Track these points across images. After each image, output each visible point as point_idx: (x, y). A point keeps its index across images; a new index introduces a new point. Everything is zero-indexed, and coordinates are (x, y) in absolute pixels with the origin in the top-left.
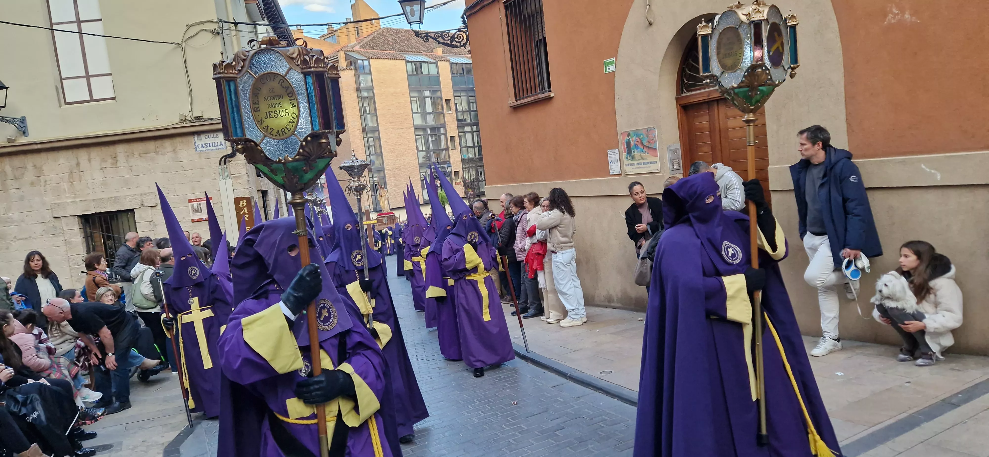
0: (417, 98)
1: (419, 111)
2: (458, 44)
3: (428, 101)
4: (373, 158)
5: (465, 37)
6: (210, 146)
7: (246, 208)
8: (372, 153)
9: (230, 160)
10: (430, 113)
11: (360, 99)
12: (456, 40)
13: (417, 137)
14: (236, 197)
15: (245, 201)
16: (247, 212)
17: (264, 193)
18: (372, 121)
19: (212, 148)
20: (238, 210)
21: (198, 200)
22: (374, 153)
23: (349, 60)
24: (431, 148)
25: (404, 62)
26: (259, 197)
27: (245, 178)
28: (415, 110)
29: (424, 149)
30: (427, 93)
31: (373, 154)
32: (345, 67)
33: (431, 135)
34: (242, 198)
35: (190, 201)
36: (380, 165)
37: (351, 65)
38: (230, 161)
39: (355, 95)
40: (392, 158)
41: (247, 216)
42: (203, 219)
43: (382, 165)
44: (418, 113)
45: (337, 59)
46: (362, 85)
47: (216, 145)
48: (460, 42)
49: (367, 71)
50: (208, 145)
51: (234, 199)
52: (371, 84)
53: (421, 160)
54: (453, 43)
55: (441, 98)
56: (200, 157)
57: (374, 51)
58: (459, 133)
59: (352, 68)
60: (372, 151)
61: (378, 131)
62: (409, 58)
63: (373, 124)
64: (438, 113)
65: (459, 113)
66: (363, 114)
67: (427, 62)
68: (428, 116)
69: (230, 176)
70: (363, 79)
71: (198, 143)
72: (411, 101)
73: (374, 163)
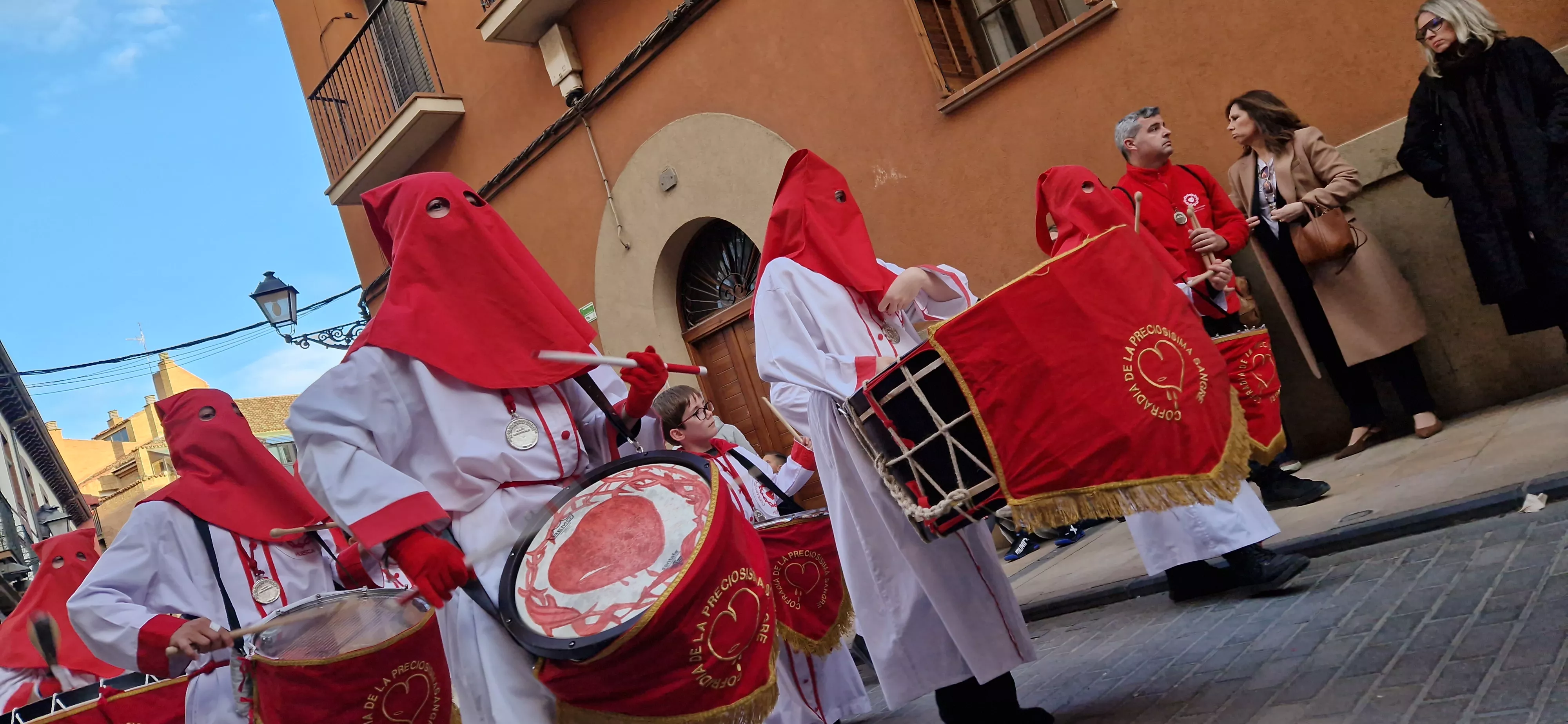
32: (151, 475)
45: (134, 465)
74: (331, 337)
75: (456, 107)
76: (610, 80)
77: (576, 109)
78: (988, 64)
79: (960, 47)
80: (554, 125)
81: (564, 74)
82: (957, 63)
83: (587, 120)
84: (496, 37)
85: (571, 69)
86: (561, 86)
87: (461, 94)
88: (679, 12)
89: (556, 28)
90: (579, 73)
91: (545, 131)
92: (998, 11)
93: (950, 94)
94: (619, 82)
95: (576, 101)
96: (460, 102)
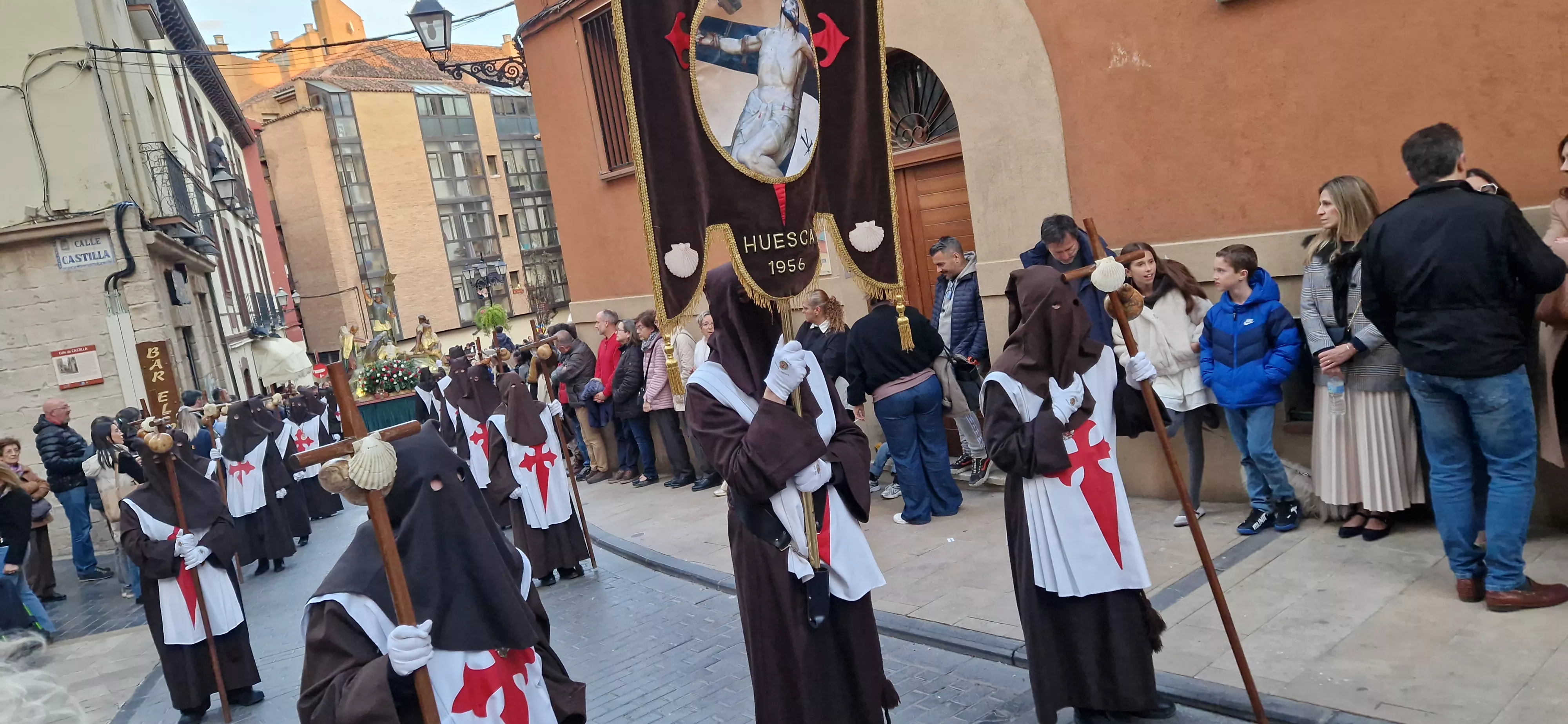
0: (439, 155)
1: (443, 176)
2: (511, 83)
3: (458, 159)
4: (368, 256)
5: (521, 71)
6: (86, 259)
7: (158, 361)
8: (365, 249)
9: (124, 280)
10: (462, 179)
11: (339, 159)
12: (507, 75)
13: (443, 218)
14: (139, 342)
15: (157, 349)
16: (161, 367)
17: (187, 332)
18: (362, 194)
19: (89, 262)
20: (145, 364)
21: (69, 352)
22: (369, 248)
23: (314, 96)
24: (469, 236)
25: (412, 96)
26: (179, 340)
27: (154, 311)
28: (436, 175)
29: (456, 238)
30: (455, 146)
31: (368, 251)
32: (308, 107)
33: (467, 215)
34: (151, 344)
35: (55, 354)
36: (382, 267)
37: (318, 102)
38: (125, 283)
39: (328, 154)
40: (402, 256)
41: (162, 373)
42: (80, 383)
43: (384, 267)
44: (441, 179)
45: (293, 93)
46: (341, 135)
47: (97, 255)
48: (514, 79)
49: (348, 111)
50: (82, 257)
51: (137, 346)
52: (355, 134)
53: (453, 257)
54: (502, 81)
55: (479, 153)
56: (68, 279)
57: (357, 78)
58: (513, 209)
59: (321, 107)
60: (367, 245)
61: (375, 211)
62: (420, 88)
63: (365, 200)
64: (477, 179)
65: (512, 178)
66: (344, 183)
67: (452, 95)
68: (459, 184)
69: (126, 307)
70: (342, 125)
71: (62, 254)
72: (428, 159)
73: (370, 266)
74: (483, 70)
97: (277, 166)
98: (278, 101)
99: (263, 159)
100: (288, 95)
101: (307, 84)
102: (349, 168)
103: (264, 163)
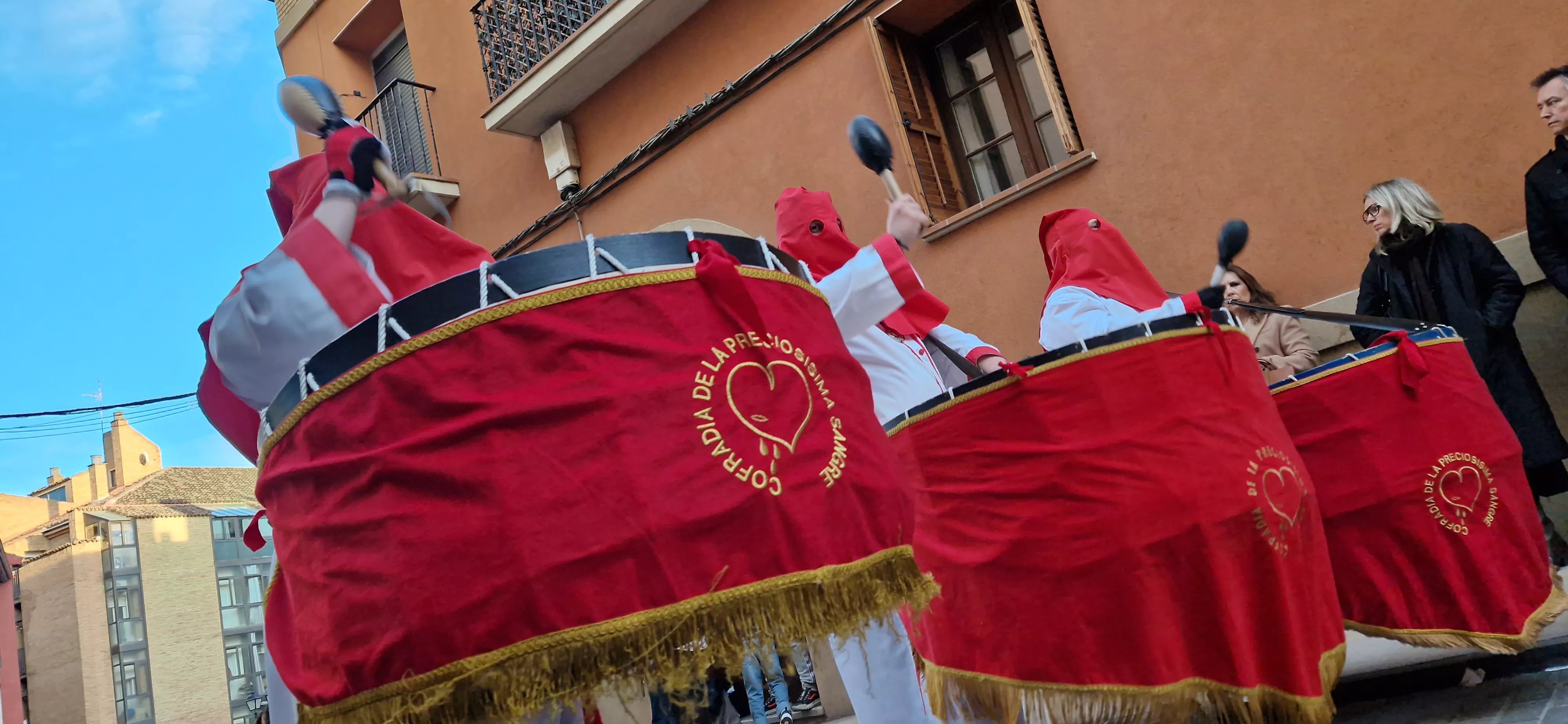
0: (230, 582)
1: (235, 604)
3: (252, 585)
4: (132, 703)
8: (129, 694)
10: (254, 605)
11: (111, 594)
13: (228, 651)
18: (133, 632)
22: (134, 693)
23: (92, 526)
24: (258, 668)
28: (226, 602)
29: (243, 673)
30: (250, 571)
31: (132, 697)
32: (82, 539)
33: (257, 644)
36: (146, 713)
37: (96, 534)
39: (101, 587)
40: (174, 700)
43: (149, 715)
44: (232, 607)
46: (117, 567)
49: (130, 540)
52: (135, 564)
53: (235, 695)
57: (146, 505)
59: (99, 538)
60: (131, 690)
61: (146, 649)
62: (219, 509)
63: (135, 637)
66: (114, 620)
68: (251, 611)
70: (120, 556)
72: (219, 586)
73: (133, 714)
75: (452, 190)
76: (606, 179)
77: (570, 203)
78: (972, 200)
79: (946, 182)
80: (546, 217)
81: (562, 168)
82: (943, 195)
83: (579, 214)
84: (499, 127)
85: (569, 165)
86: (558, 181)
87: (458, 179)
88: (680, 122)
89: (559, 124)
90: (577, 169)
91: (537, 222)
92: (986, 151)
93: (933, 223)
94: (616, 180)
95: (570, 196)
96: (456, 185)
97: (34, 608)
98: (47, 536)
99: (17, 602)
100: (59, 529)
101: (85, 514)
102: (123, 603)
103: (18, 607)
